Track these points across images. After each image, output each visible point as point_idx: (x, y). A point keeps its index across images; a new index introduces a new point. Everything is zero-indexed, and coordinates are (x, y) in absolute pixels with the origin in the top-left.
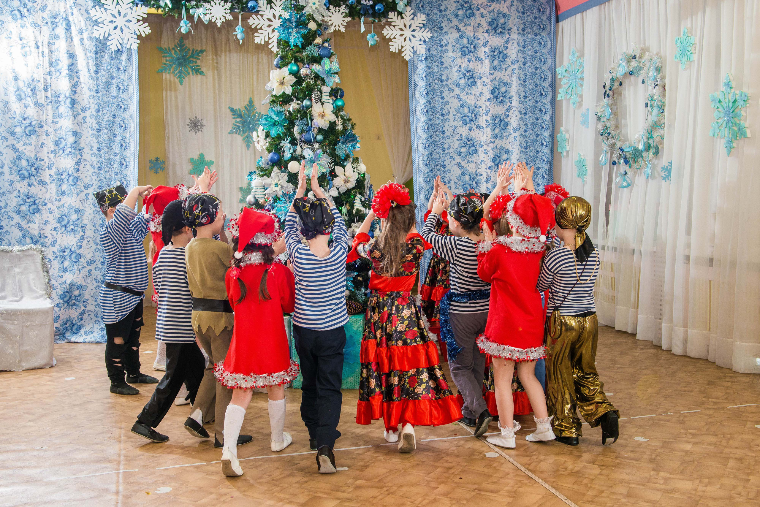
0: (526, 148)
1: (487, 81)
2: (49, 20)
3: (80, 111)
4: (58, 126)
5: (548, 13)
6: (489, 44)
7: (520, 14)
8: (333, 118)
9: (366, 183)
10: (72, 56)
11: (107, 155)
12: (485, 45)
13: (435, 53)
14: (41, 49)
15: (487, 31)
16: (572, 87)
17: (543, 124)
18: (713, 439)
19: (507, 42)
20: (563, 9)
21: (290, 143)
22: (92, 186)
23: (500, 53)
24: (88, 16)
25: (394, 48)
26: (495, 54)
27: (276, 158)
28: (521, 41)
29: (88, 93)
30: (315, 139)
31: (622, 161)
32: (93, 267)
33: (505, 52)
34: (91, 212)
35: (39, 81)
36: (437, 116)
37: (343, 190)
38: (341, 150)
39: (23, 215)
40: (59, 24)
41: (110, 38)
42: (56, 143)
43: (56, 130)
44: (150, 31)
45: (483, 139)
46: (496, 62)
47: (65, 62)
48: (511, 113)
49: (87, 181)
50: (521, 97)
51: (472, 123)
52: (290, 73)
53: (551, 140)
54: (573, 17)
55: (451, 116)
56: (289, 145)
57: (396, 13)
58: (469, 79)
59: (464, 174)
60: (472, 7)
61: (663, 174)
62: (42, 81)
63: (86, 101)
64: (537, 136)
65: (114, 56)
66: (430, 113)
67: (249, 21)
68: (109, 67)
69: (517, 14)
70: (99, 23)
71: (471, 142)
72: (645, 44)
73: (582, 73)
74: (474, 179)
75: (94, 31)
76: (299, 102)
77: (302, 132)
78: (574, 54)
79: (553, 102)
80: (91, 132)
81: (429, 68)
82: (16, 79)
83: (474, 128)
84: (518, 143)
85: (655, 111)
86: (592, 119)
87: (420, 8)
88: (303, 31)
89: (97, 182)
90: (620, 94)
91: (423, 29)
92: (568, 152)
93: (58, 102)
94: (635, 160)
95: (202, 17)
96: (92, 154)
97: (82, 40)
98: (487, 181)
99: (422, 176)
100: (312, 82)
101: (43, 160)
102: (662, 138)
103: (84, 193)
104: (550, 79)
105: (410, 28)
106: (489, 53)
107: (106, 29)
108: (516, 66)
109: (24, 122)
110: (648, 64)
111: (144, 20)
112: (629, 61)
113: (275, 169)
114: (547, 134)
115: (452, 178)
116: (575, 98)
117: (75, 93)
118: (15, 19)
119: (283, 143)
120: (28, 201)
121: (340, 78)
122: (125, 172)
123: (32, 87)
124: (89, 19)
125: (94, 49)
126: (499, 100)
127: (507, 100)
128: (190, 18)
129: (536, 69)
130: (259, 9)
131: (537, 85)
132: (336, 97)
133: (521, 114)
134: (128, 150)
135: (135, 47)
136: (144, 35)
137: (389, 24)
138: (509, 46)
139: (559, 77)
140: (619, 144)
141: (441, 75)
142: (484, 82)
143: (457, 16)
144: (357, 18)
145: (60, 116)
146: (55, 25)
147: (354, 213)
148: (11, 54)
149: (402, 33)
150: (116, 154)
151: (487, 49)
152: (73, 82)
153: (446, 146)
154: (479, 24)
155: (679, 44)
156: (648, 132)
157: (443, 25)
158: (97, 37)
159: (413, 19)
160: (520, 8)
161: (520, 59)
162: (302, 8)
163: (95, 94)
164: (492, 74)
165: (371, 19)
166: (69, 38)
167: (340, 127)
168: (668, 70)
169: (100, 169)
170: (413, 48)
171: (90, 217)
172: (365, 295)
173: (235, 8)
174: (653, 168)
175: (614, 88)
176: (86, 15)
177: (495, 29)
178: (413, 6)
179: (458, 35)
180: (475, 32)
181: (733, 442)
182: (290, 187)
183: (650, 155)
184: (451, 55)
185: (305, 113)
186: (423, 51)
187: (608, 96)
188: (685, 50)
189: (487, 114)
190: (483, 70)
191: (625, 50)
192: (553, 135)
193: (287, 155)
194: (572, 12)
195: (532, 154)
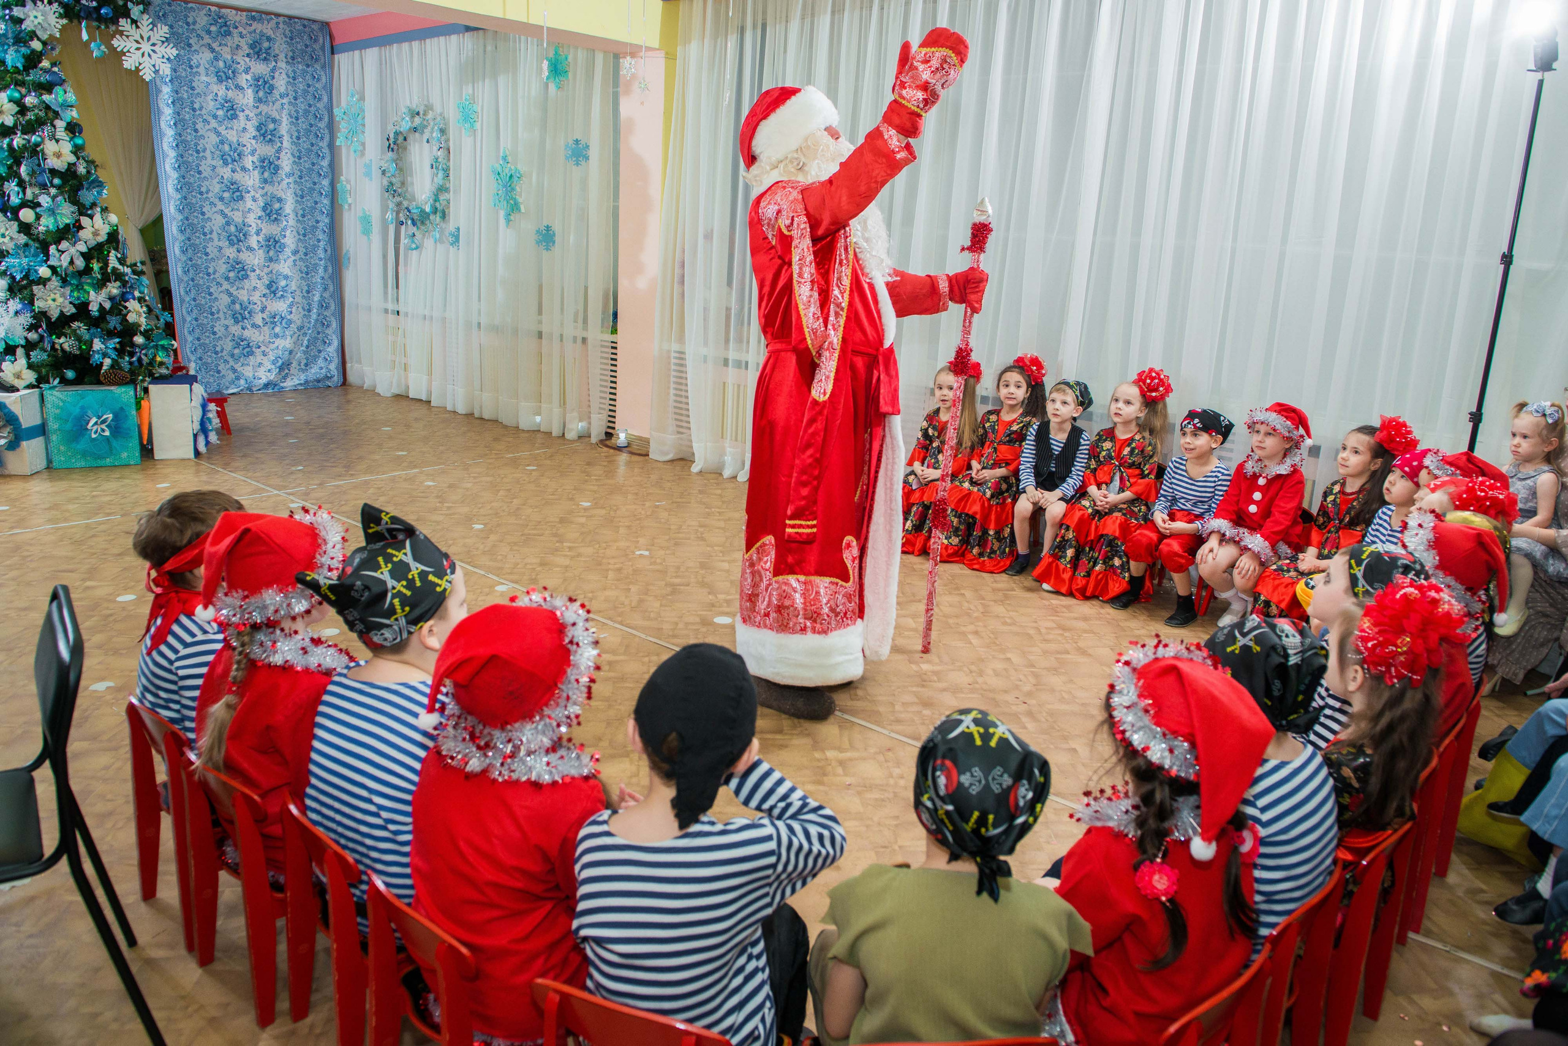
0: (302, 197)
1: (251, 115)
5: (321, 41)
6: (252, 70)
7: (288, 40)
8: (72, 159)
9: (119, 237)
12: (246, 71)
13: (184, 74)
16: (352, 132)
17: (320, 171)
18: (489, 479)
19: (273, 70)
20: (337, 41)
21: (18, 185)
23: (265, 83)
25: (129, 63)
26: (260, 83)
28: (290, 72)
30: (51, 182)
31: (409, 222)
33: (271, 82)
36: (190, 152)
37: (92, 243)
38: (87, 196)
45: (250, 183)
46: (261, 94)
48: (282, 155)
50: (294, 137)
51: (235, 163)
52: (10, 101)
53: (330, 189)
54: (351, 53)
55: (208, 154)
56: (16, 189)
57: (129, 21)
58: (228, 111)
59: (228, 224)
60: (228, 23)
61: (451, 239)
64: (315, 184)
66: (181, 148)
69: (285, 39)
71: (235, 186)
72: (428, 100)
73: (364, 118)
74: (241, 229)
76: (25, 137)
77: (32, 174)
79: (332, 146)
81: (177, 92)
83: (238, 170)
84: (292, 191)
85: (441, 174)
86: (376, 173)
87: (160, 18)
88: (24, 50)
90: (405, 149)
91: (166, 44)
92: (350, 205)
94: (423, 223)
98: (257, 234)
99: (175, 224)
100: (42, 114)
102: (448, 202)
104: (326, 119)
105: (148, 40)
106: (252, 82)
108: (285, 101)
110: (432, 124)
114: (326, 182)
116: (356, 146)
119: (7, 185)
121: (78, 112)
126: (267, 139)
127: (277, 140)
129: (310, 106)
131: (311, 125)
132: (74, 133)
133: (294, 157)
137: (121, 33)
138: (277, 75)
139: (337, 119)
140: (405, 204)
141: (192, 103)
142: (247, 116)
143: (209, 32)
144: (75, 22)
147: (109, 271)
149: (139, 46)
151: (249, 77)
154: (238, 46)
155: (461, 109)
156: (434, 195)
157: (191, 41)
159: (152, 30)
160: (287, 32)
161: (291, 93)
162: (20, 21)
164: (257, 107)
165: (95, 24)
167: (82, 169)
168: (452, 133)
170: (154, 66)
172: (131, 363)
174: (442, 232)
175: (398, 142)
177: (258, 54)
178: (152, 13)
179: (212, 56)
180: (233, 54)
181: (505, 480)
182: (23, 239)
183: (437, 218)
184: (204, 79)
185: (34, 151)
186: (168, 71)
187: (393, 150)
188: (468, 117)
189: (253, 154)
190: (245, 101)
191: (408, 104)
192: (333, 184)
193: (15, 200)
194: (350, 47)
195: (309, 204)
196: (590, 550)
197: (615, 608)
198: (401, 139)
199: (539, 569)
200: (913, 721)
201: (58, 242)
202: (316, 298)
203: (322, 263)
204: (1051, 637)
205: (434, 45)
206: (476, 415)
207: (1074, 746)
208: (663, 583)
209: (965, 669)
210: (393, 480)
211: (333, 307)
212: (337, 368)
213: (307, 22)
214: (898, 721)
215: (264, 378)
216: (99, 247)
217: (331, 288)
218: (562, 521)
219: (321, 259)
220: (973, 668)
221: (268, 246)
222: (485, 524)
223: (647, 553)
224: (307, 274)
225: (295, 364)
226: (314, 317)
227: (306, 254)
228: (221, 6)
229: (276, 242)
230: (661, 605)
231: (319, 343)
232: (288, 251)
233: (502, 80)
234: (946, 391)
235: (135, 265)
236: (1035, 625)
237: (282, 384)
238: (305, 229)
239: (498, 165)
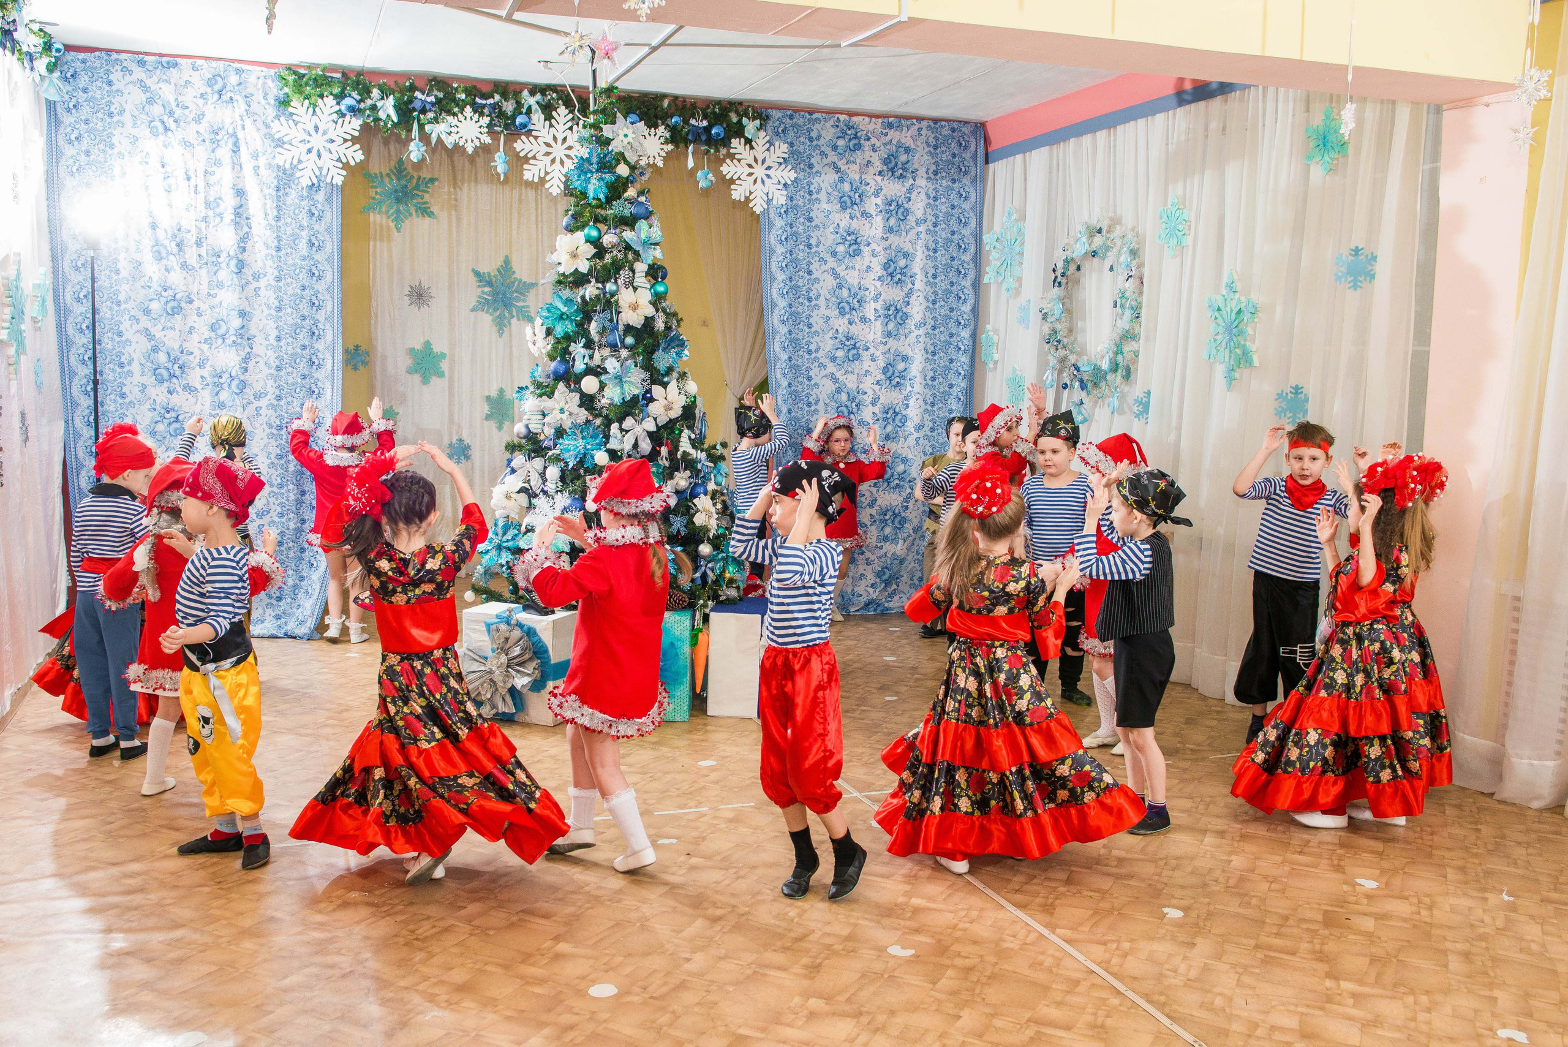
0: (934, 354)
1: (879, 249)
2: (207, 137)
3: (250, 278)
4: (217, 301)
5: (973, 148)
6: (883, 192)
7: (931, 149)
8: (650, 311)
9: (697, 411)
10: (240, 193)
11: (290, 348)
12: (877, 194)
13: (801, 203)
14: (193, 182)
15: (880, 173)
16: (1006, 264)
17: (960, 319)
19: (910, 190)
20: (994, 146)
21: (585, 346)
22: (266, 395)
23: (899, 206)
24: (266, 131)
25: (738, 193)
26: (892, 208)
27: (562, 369)
28: (931, 190)
29: (264, 251)
30: (622, 342)
31: (1077, 384)
32: (265, 520)
33: (906, 206)
34: (264, 435)
35: (189, 231)
36: (801, 300)
37: (663, 421)
38: (662, 360)
39: (160, 438)
40: (222, 143)
41: (300, 167)
42: (213, 328)
43: (212, 308)
44: (363, 158)
45: (871, 337)
46: (892, 221)
47: (229, 202)
48: (913, 299)
49: (258, 387)
50: (929, 275)
51: (854, 312)
52: (587, 241)
53: (971, 344)
54: (1011, 159)
55: (822, 302)
56: (583, 351)
57: (743, 140)
58: (850, 245)
60: (859, 134)
61: (1135, 409)
62: (194, 230)
63: (260, 263)
64: (951, 335)
65: (305, 194)
66: (792, 295)
67: (515, 145)
68: (297, 211)
69: (927, 149)
70: (284, 143)
71: (852, 342)
72: (1115, 212)
73: (1022, 244)
74: (854, 398)
75: (277, 155)
76: (600, 285)
77: (602, 332)
78: (1010, 215)
79: (976, 285)
80: (266, 312)
81: (792, 226)
82: (154, 226)
83: (857, 320)
84: (921, 346)
85: (1128, 314)
86: (1034, 319)
87: (780, 134)
88: (608, 177)
89: (273, 390)
90: (1077, 282)
91: (783, 166)
92: (996, 363)
93: (216, 264)
94: (1096, 385)
95: (443, 137)
96: (267, 346)
97: (256, 168)
98: (874, 403)
100: (620, 256)
101: (192, 353)
102: (1137, 354)
103: (254, 406)
104: (973, 249)
105: (763, 163)
106: (882, 207)
107: (295, 152)
108: (922, 228)
109: (163, 293)
110: (1119, 243)
111: (354, 140)
112: (1091, 236)
113: (561, 386)
114: (965, 333)
115: (821, 397)
116: (1010, 282)
117: (244, 250)
118: (155, 134)
119: (573, 347)
120: (167, 416)
121: (663, 252)
122: (316, 375)
123: (178, 240)
124: (269, 136)
125: (276, 183)
126: (896, 279)
127: (908, 280)
128: (425, 138)
129: (953, 233)
130: (532, 127)
131: (953, 259)
132: (655, 279)
133: (928, 301)
134: (322, 341)
135: (339, 180)
136: (352, 163)
137: (732, 156)
138: (914, 195)
139: (987, 248)
140: (1072, 359)
141: (809, 237)
142: (873, 251)
143: (835, 148)
144: (682, 146)
145: (220, 285)
146: (216, 143)
147: (679, 456)
148: (147, 188)
149: (751, 170)
150: (304, 347)
151: (879, 201)
152: (241, 234)
153: (813, 347)
154: (869, 162)
155: (1165, 219)
156: (1116, 344)
157: (813, 161)
158: (281, 164)
159: (768, 150)
160: (931, 139)
161: (930, 218)
163: (274, 253)
164: (886, 239)
165: (704, 148)
166: (237, 166)
167: (660, 325)
168: (1149, 256)
169: (279, 369)
170: (767, 195)
171: (263, 443)
172: (692, 581)
173: (495, 125)
174: (1122, 398)
175: (1069, 273)
176: (264, 130)
177: (892, 170)
178: (769, 130)
179: (836, 177)
180: (862, 173)
182: (583, 415)
183: (1118, 378)
184: (825, 208)
185: (608, 303)
186: (783, 200)
187: (1060, 284)
188: (1175, 230)
189: (876, 300)
190: (872, 232)
191: (1086, 218)
192: (974, 336)
193: (579, 366)
194: (1010, 151)
195: (942, 363)
201: (621, 421)
205: (1128, 133)
213: (956, 125)
215: (865, 594)
216: (672, 422)
221: (886, 419)
225: (905, 578)
227: (932, 428)
228: (851, 114)
229: (896, 414)
232: (910, 426)
233: (1232, 170)
235: (714, 447)
237: (887, 605)
238: (934, 396)
239: (1219, 297)
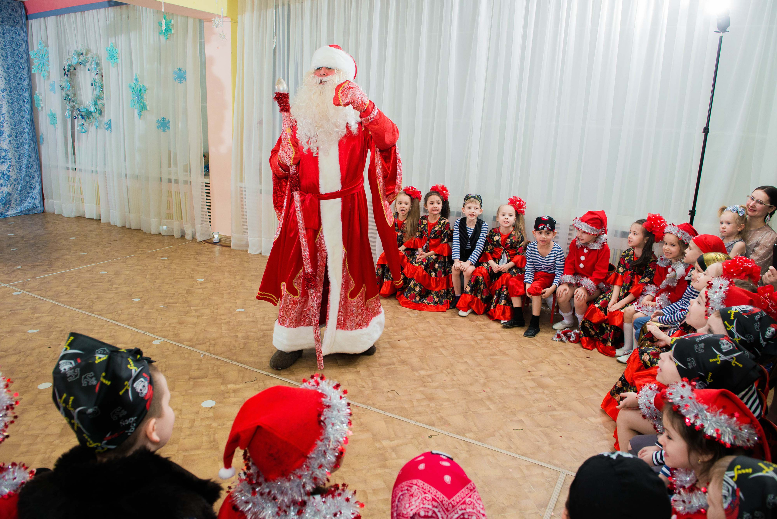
0: (12, 103)
5: (19, 12)
16: (42, 66)
17: (23, 88)
18: (139, 267)
20: (30, 12)
31: (80, 117)
50: (5, 68)
53: (30, 98)
54: (39, 19)
61: (106, 126)
64: (20, 95)
72: (88, 47)
73: (48, 57)
79: (29, 73)
85: (98, 89)
86: (58, 89)
90: (75, 75)
92: (42, 108)
94: (88, 117)
102: (103, 105)
104: (25, 57)
110: (91, 60)
112: (79, 56)
114: (27, 95)
116: (44, 73)
129: (14, 50)
131: (16, 61)
133: (6, 80)
139: (32, 58)
140: (77, 106)
155: (109, 51)
156: (94, 101)
168: (104, 65)
174: (100, 122)
175: (71, 71)
181: (149, 267)
183: (97, 115)
187: (67, 75)
188: (113, 56)
191: (76, 48)
194: (38, 16)
195: (17, 107)
196: (207, 311)
197: (230, 350)
198: (72, 69)
199: (178, 326)
200: (427, 412)
202: (25, 162)
203: (27, 141)
204: (484, 345)
205: (91, 15)
206: (127, 227)
207: (521, 418)
208: (257, 329)
209: (445, 372)
210: (79, 271)
211: (35, 167)
212: (40, 203)
214: (418, 413)
217: (34, 156)
218: (188, 292)
219: (26, 139)
220: (449, 370)
222: (141, 298)
223: (243, 310)
224: (18, 148)
225: (13, 201)
226: (24, 173)
227: (16, 137)
230: (258, 346)
231: (28, 188)
232: (5, 135)
233: (132, 34)
234: (403, 205)
236: (473, 338)
237: (6, 214)
238: (15, 122)
239: (133, 84)
